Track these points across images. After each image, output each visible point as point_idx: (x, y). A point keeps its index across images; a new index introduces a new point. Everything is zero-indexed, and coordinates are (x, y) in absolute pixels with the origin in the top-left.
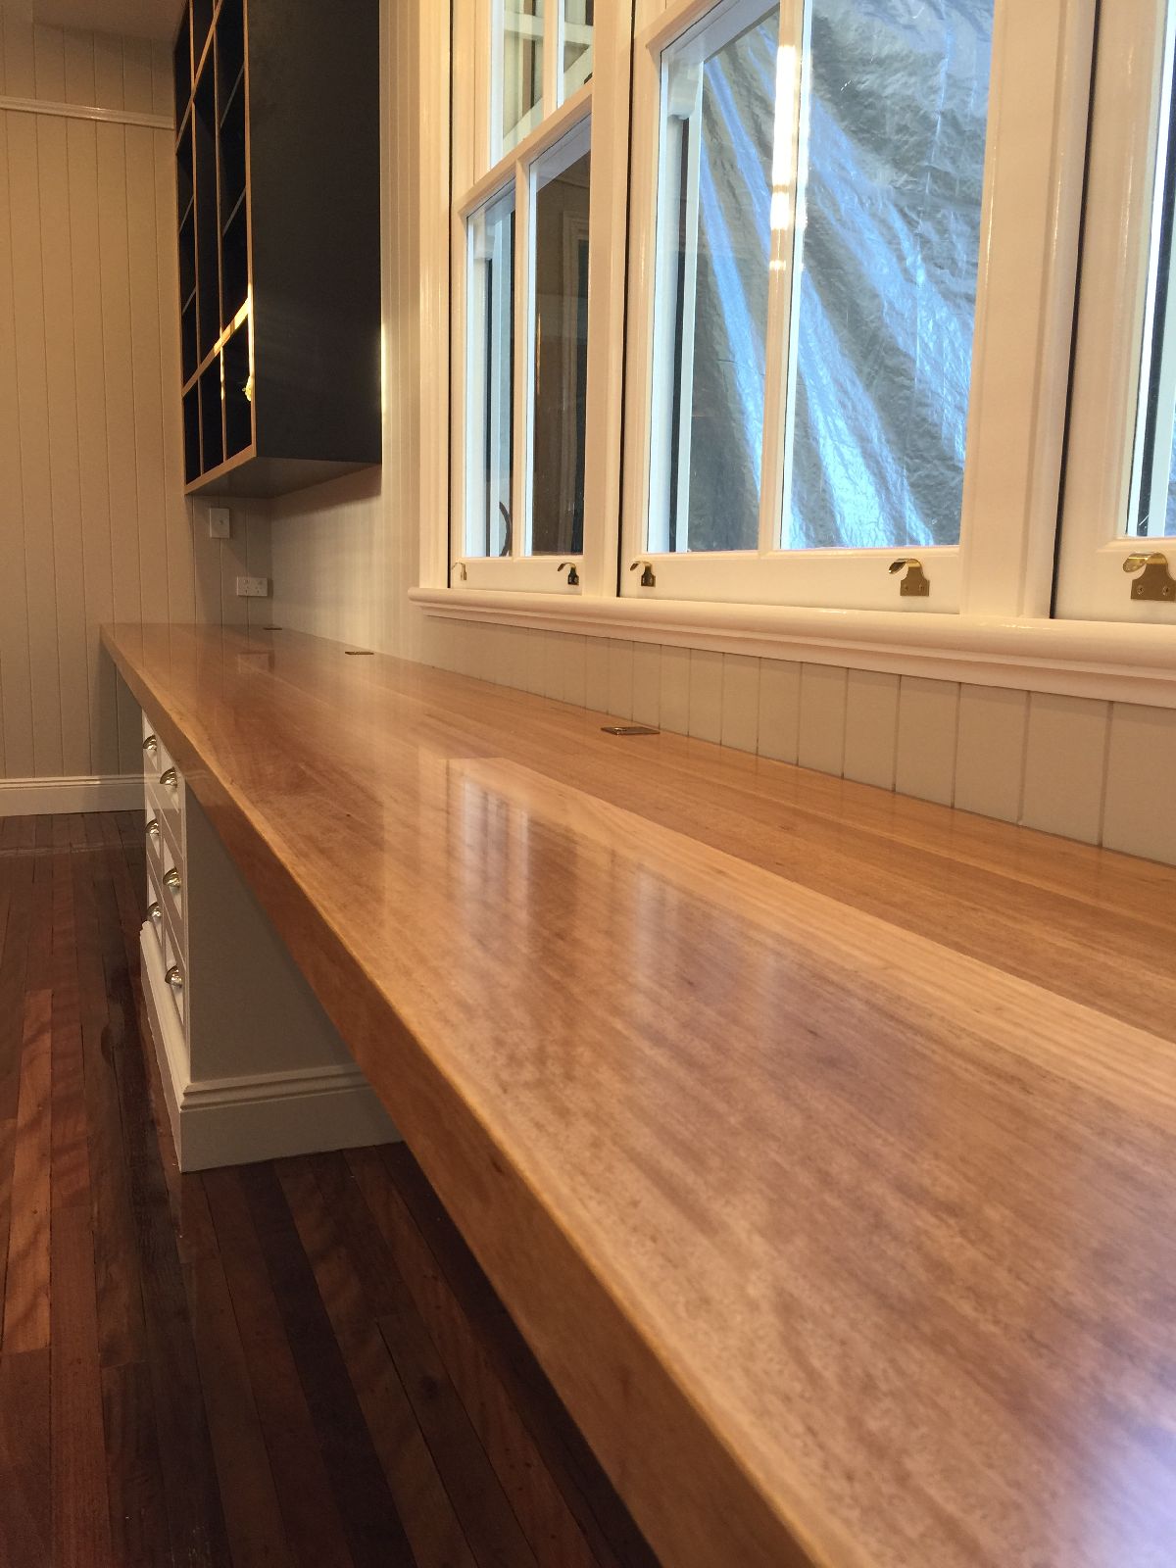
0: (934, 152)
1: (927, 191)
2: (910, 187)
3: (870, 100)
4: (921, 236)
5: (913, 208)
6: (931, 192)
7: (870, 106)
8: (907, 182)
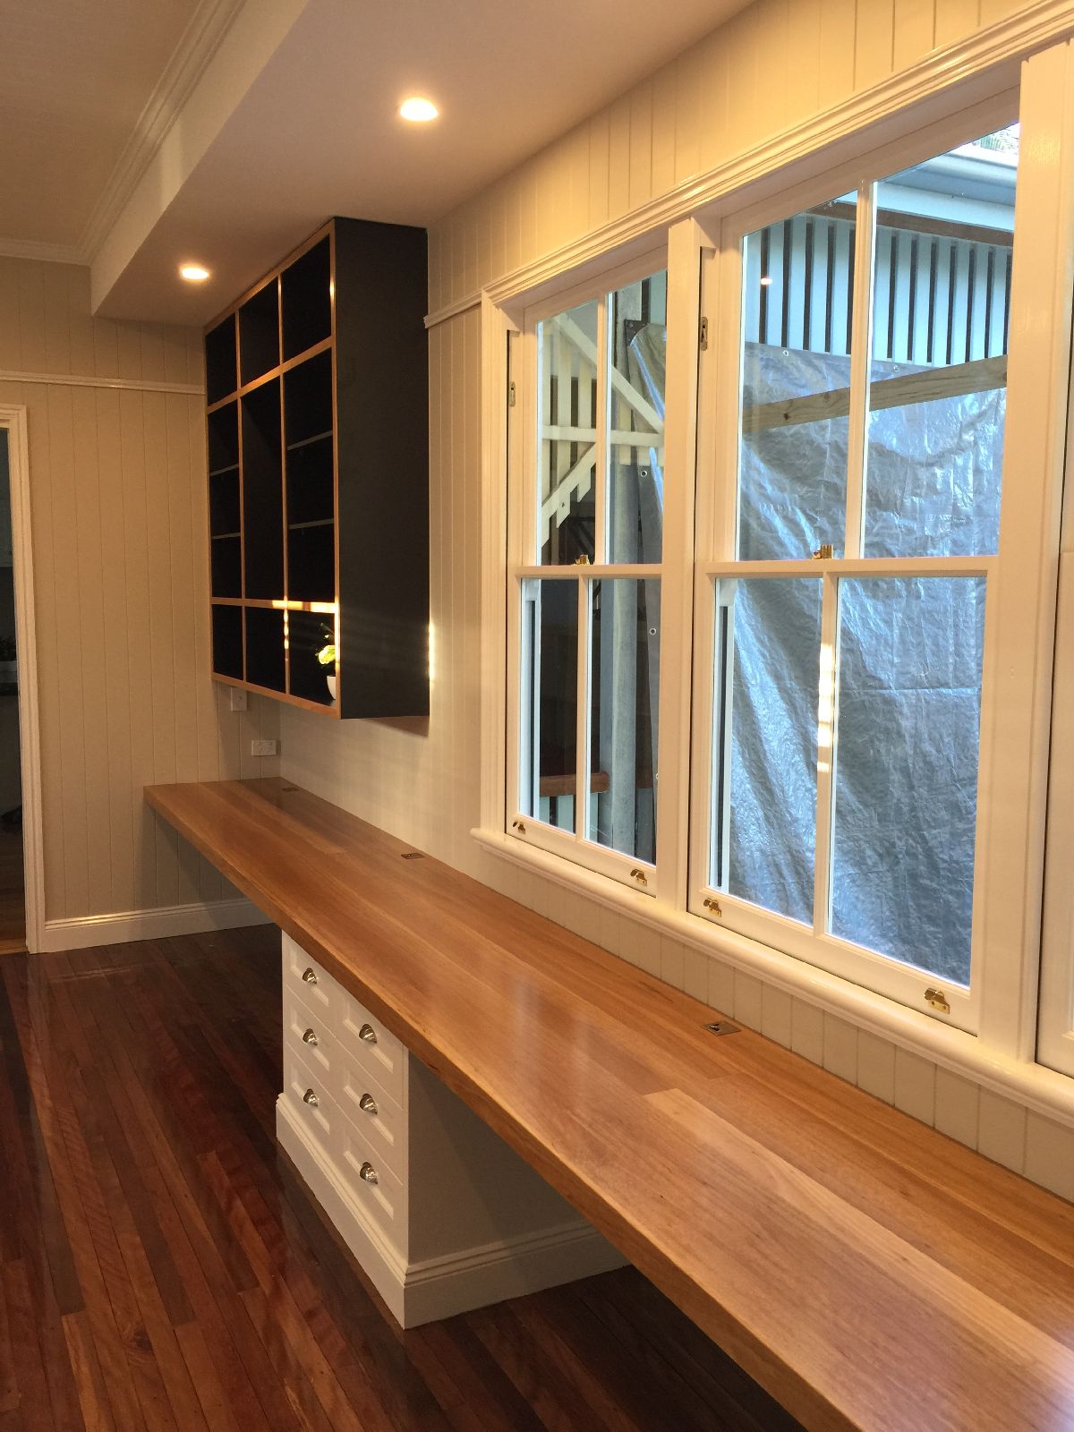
0: (826, 471)
1: (822, 497)
2: (809, 494)
3: (779, 439)
4: (819, 528)
5: (813, 509)
6: (824, 498)
7: (778, 443)
8: (808, 492)
